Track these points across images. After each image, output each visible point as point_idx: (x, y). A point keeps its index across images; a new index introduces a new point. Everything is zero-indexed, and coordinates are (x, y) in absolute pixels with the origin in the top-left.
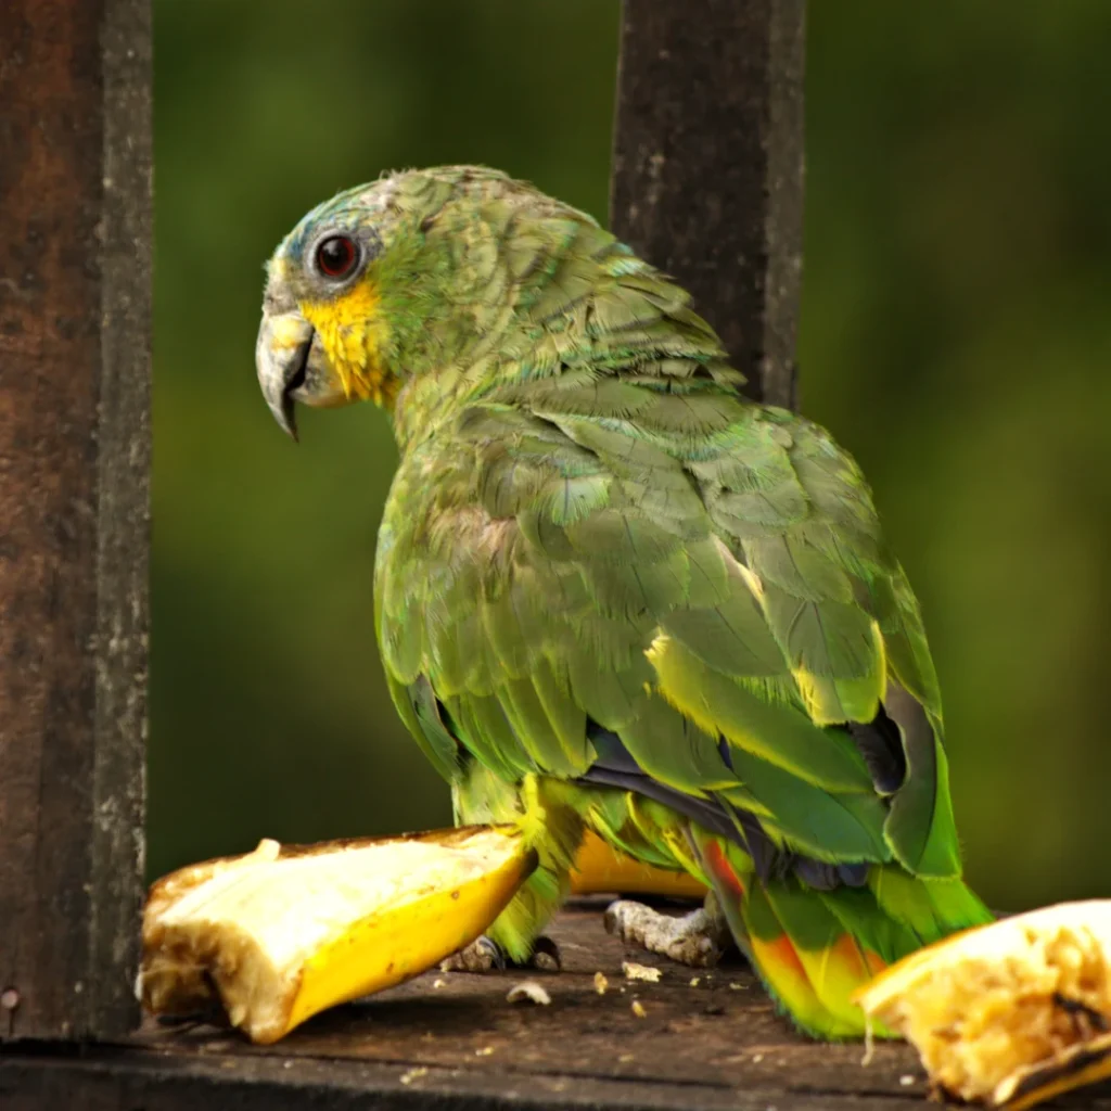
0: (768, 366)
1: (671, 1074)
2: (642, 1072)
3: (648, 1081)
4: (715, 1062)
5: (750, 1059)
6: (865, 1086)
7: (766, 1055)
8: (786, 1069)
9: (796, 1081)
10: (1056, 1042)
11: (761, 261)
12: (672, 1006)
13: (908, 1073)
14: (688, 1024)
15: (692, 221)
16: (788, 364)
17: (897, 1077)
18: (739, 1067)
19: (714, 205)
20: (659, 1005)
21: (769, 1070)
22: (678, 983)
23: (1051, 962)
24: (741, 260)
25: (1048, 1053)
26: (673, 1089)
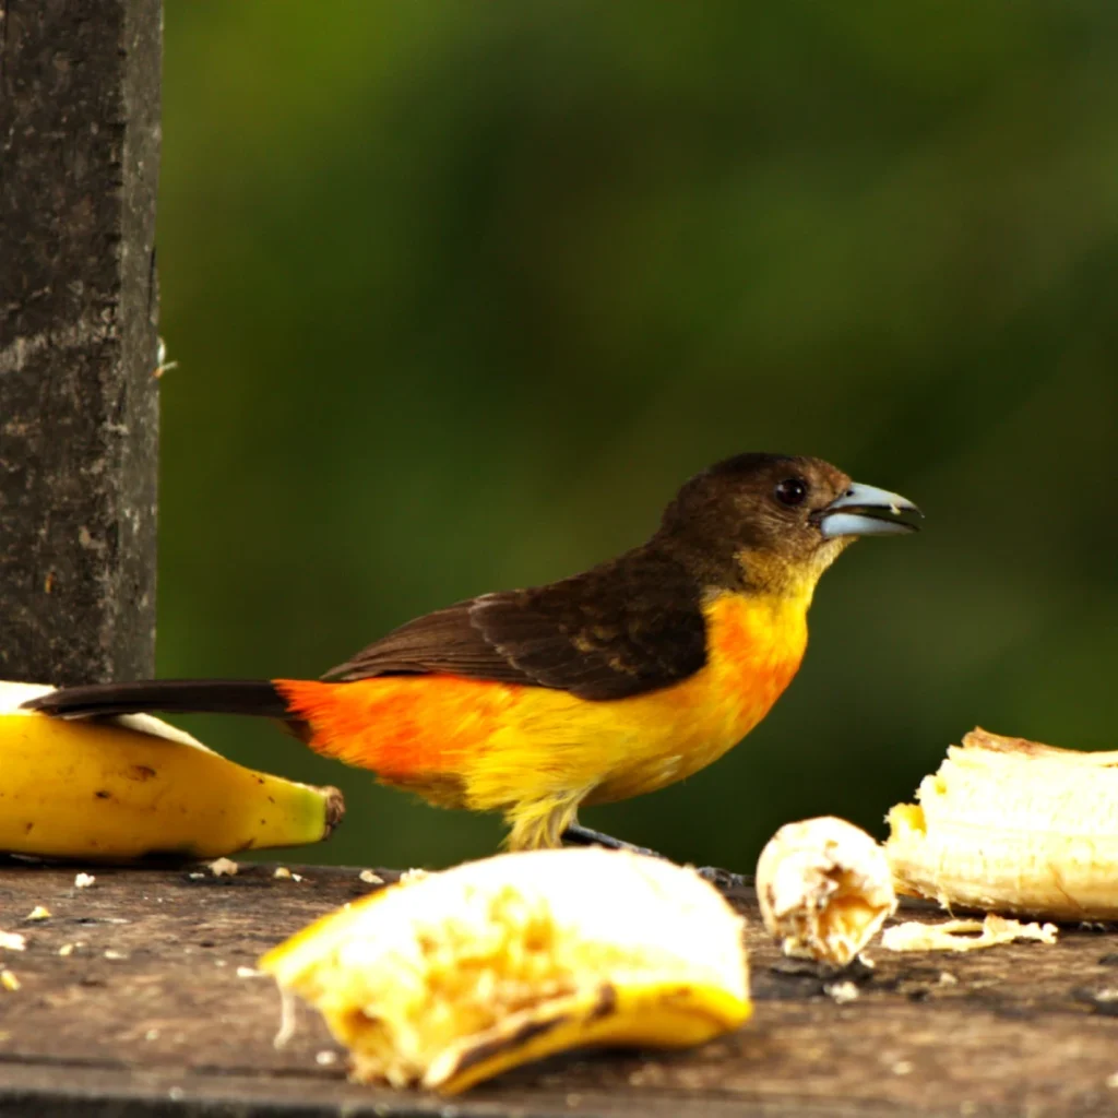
0: (124, 251)
1: (54, 1053)
2: (23, 1051)
3: (29, 1062)
4: (104, 1040)
5: (142, 1037)
6: (279, 1065)
7: (163, 1032)
8: (185, 1047)
9: (201, 1059)
10: (501, 1010)
11: (118, 129)
12: (44, 976)
13: (326, 1048)
14: (66, 997)
15: (37, 85)
16: (147, 248)
17: (313, 1053)
18: (133, 1045)
19: (62, 65)
20: (30, 976)
21: (166, 1048)
22: (44, 951)
23: (495, 918)
24: (94, 130)
25: (488, 1024)
26: (60, 1071)
